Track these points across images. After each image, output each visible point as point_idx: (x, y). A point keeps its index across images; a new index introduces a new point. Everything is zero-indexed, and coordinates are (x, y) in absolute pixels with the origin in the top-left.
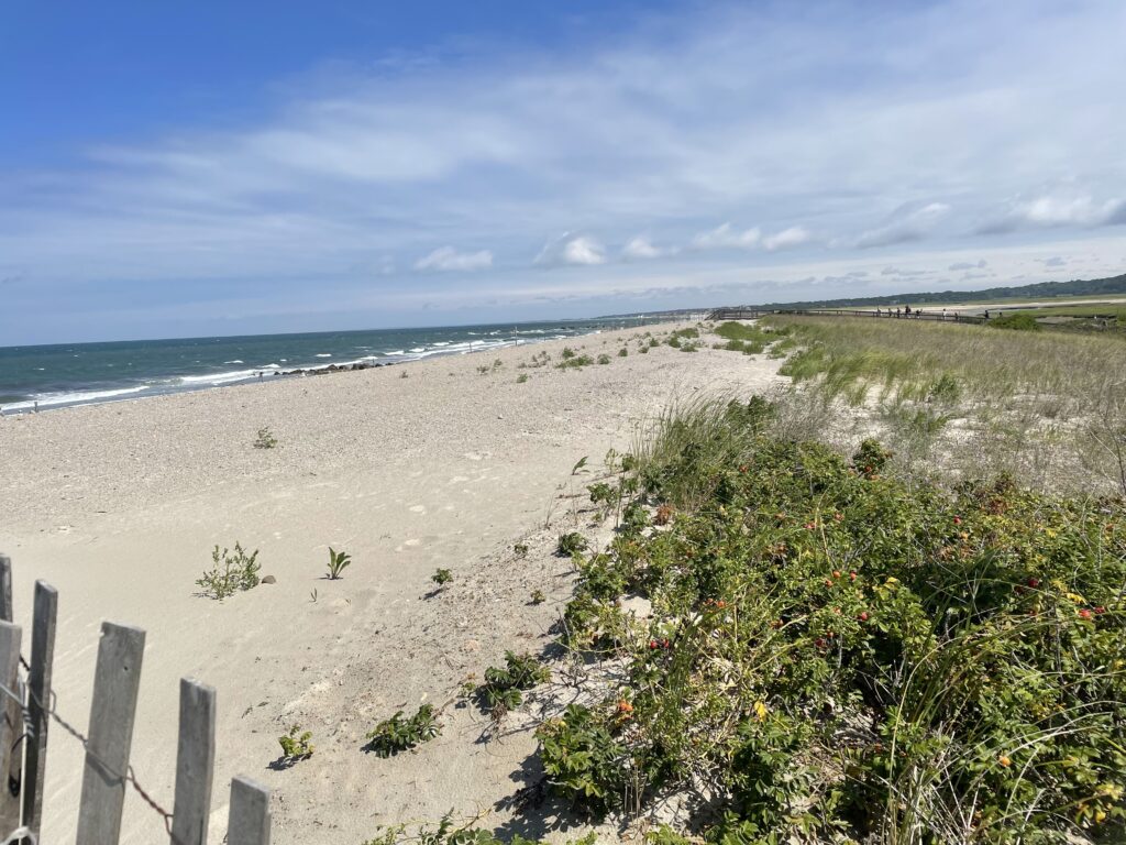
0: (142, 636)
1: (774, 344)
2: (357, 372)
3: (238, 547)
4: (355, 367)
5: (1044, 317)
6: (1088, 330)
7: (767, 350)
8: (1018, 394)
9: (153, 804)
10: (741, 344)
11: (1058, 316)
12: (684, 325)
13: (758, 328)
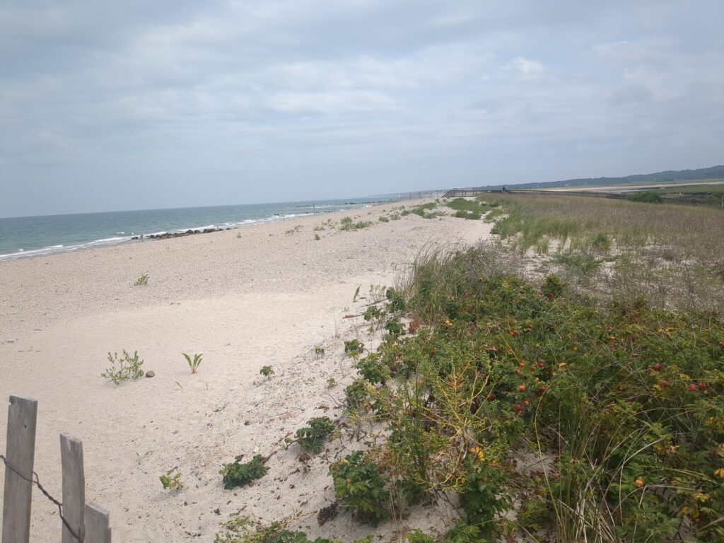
0: (35, 404)
1: (488, 213)
2: (207, 234)
3: (124, 353)
4: (206, 231)
5: (665, 194)
6: (694, 202)
7: (483, 217)
8: (649, 244)
9: (51, 498)
10: (465, 213)
11: (675, 193)
12: (428, 201)
13: (477, 202)
